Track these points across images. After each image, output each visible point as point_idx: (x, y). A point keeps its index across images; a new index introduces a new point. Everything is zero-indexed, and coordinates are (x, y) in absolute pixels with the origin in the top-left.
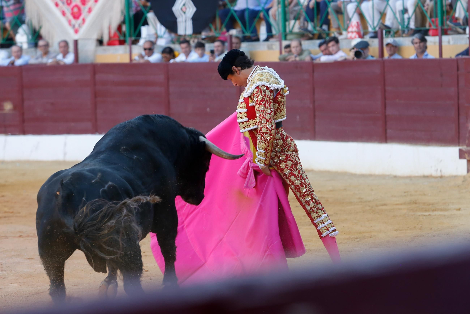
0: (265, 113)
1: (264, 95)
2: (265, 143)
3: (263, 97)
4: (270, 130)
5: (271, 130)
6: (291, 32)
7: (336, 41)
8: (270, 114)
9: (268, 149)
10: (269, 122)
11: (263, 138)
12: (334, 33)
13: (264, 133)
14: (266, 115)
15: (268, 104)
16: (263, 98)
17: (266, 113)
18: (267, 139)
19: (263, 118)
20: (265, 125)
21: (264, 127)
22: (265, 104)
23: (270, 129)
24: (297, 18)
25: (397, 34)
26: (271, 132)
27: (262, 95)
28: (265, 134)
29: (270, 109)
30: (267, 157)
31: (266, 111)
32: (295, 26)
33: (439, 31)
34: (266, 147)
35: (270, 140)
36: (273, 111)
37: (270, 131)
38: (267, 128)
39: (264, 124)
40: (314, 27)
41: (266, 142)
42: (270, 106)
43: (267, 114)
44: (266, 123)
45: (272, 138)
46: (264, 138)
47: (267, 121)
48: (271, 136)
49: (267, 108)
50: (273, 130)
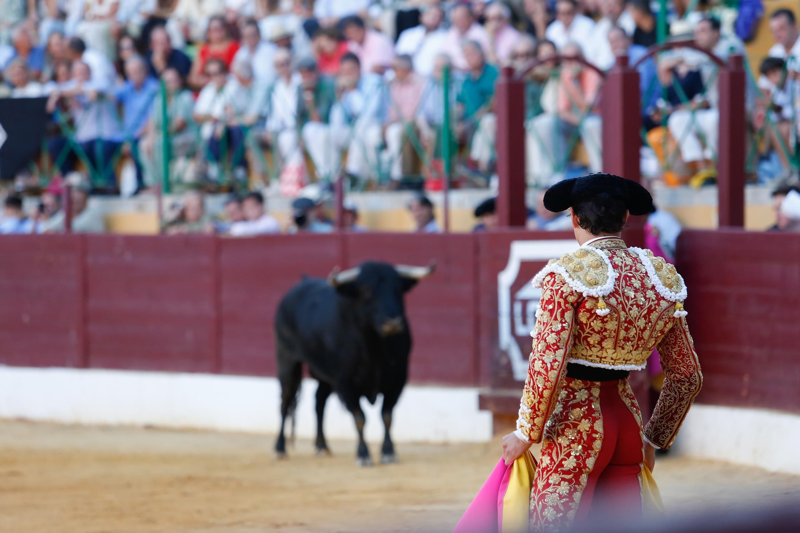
0: (548, 330)
1: (556, 290)
2: (533, 393)
3: (554, 295)
4: (547, 368)
5: (549, 369)
6: (180, 182)
7: (259, 198)
8: (558, 333)
9: (539, 410)
10: (550, 350)
11: (532, 382)
12: (256, 184)
13: (535, 372)
14: (549, 334)
15: (560, 310)
16: (552, 297)
17: (550, 330)
18: (539, 386)
19: (542, 339)
20: (541, 355)
21: (539, 360)
22: (553, 309)
23: (549, 366)
24: (191, 155)
25: (369, 186)
26: (547, 373)
27: (552, 290)
28: (536, 375)
29: (562, 322)
30: (534, 425)
31: (551, 325)
32: (185, 169)
33: (445, 184)
34: (535, 404)
35: (544, 389)
36: (566, 328)
37: (546, 370)
38: (543, 362)
39: (540, 352)
40: (222, 171)
41: (535, 391)
42: (562, 316)
43: (552, 332)
44: (544, 352)
45: (548, 387)
46: (534, 384)
47: (548, 347)
48: (546, 381)
49: (556, 319)
50: (554, 369)
